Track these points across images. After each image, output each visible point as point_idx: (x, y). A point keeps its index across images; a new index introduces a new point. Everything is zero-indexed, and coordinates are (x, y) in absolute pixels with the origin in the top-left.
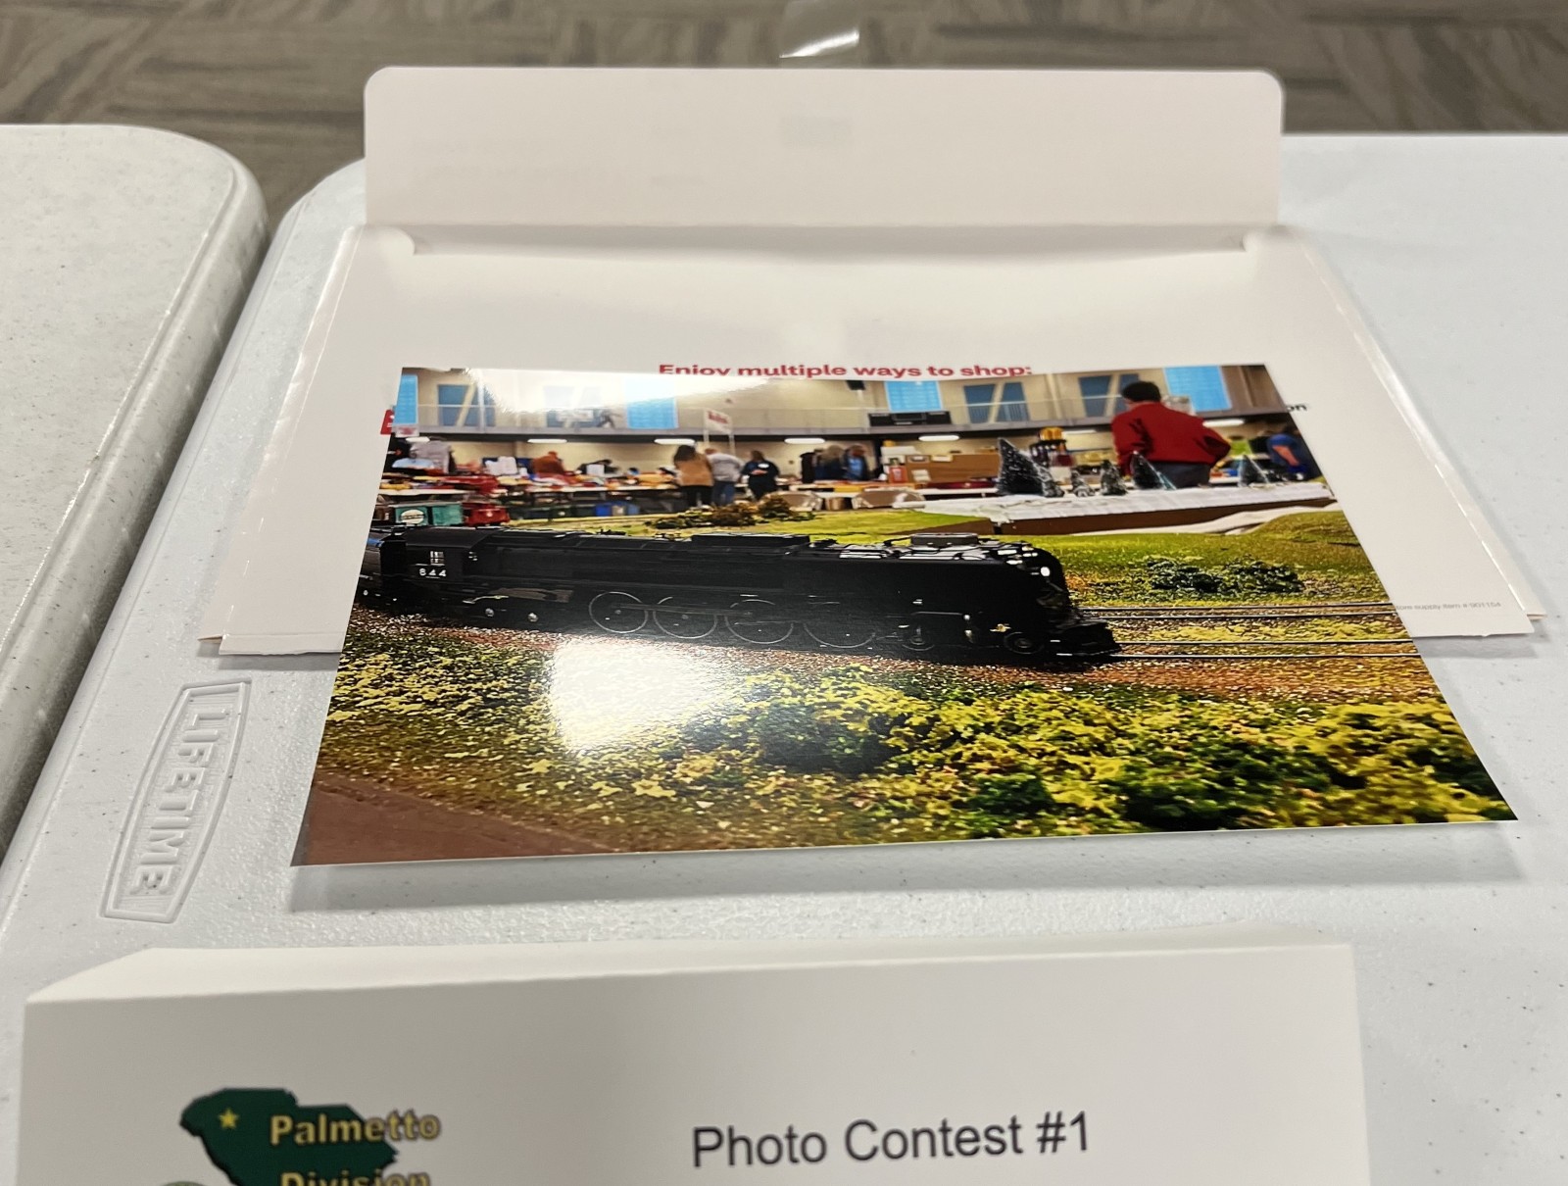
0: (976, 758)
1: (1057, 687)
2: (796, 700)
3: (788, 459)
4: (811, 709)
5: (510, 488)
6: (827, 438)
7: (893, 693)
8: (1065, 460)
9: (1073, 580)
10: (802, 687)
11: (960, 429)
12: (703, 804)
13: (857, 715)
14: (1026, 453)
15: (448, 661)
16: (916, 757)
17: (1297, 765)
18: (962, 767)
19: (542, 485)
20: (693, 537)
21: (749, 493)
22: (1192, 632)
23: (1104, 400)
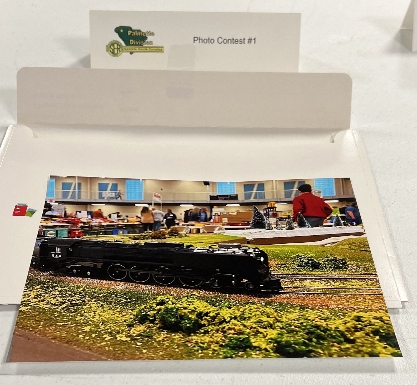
0: (230, 329)
1: (260, 302)
2: (173, 306)
3: (180, 213)
4: (177, 309)
5: (84, 223)
6: (194, 204)
7: (206, 304)
8: (275, 215)
9: (271, 263)
10: (176, 301)
11: (241, 202)
12: (139, 344)
13: (193, 311)
14: (262, 212)
15: (60, 289)
16: (210, 328)
17: (334, 334)
18: (225, 332)
19: (96, 222)
20: (145, 243)
21: (165, 226)
22: (308, 284)
23: (292, 192)
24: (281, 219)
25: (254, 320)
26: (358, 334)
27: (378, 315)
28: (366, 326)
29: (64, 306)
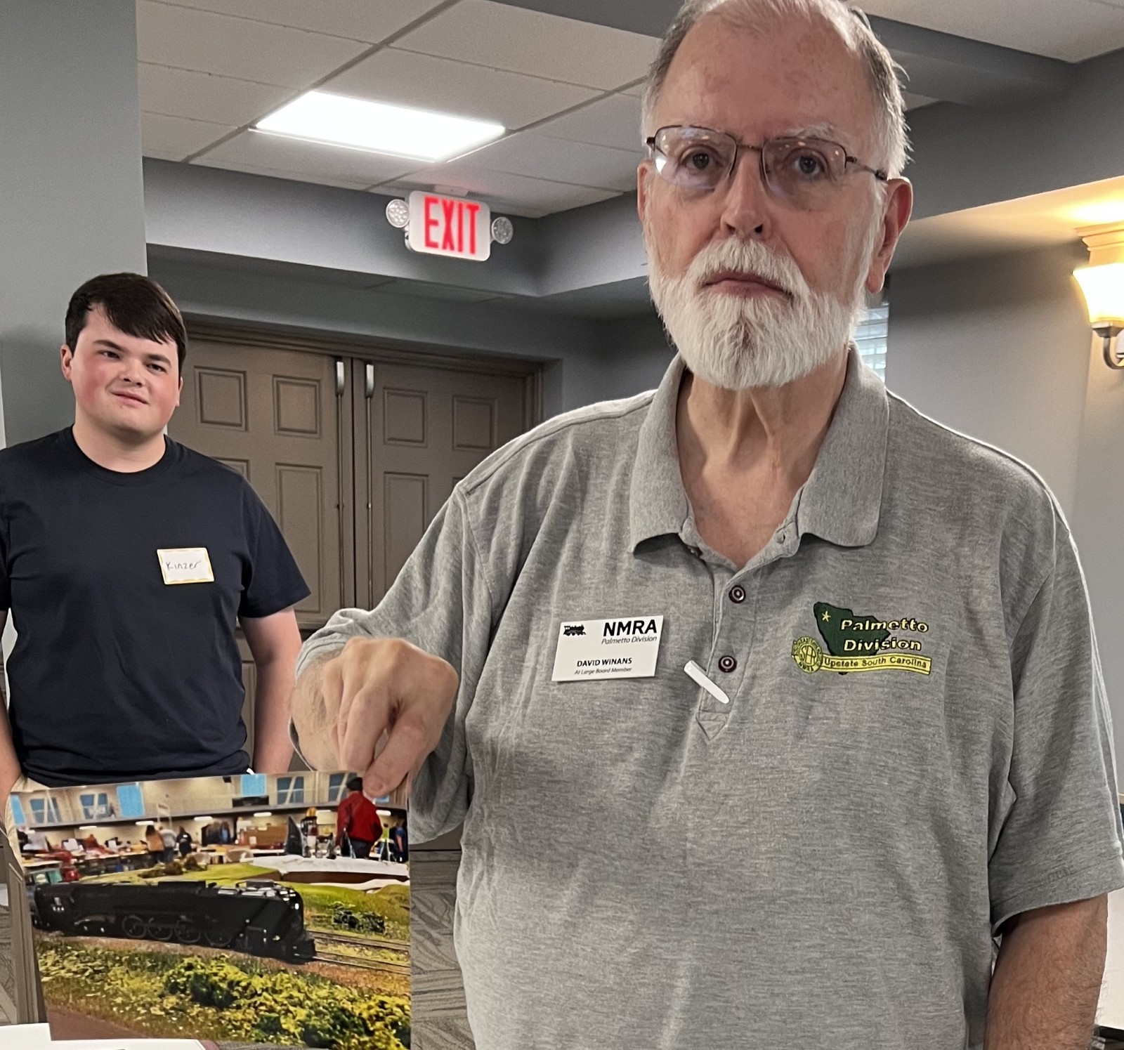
0: (262, 1004)
2: (203, 971)
3: (195, 832)
4: (208, 976)
5: (78, 858)
6: (213, 816)
7: (236, 969)
8: (314, 832)
11: (272, 808)
12: (174, 1019)
13: (224, 979)
14: (299, 826)
16: (242, 1001)
18: (256, 1008)
20: (160, 883)
21: (180, 855)
23: (338, 790)
24: (321, 839)
25: (285, 994)
26: (379, 1024)
27: (401, 1002)
28: (387, 1015)
29: (87, 974)
